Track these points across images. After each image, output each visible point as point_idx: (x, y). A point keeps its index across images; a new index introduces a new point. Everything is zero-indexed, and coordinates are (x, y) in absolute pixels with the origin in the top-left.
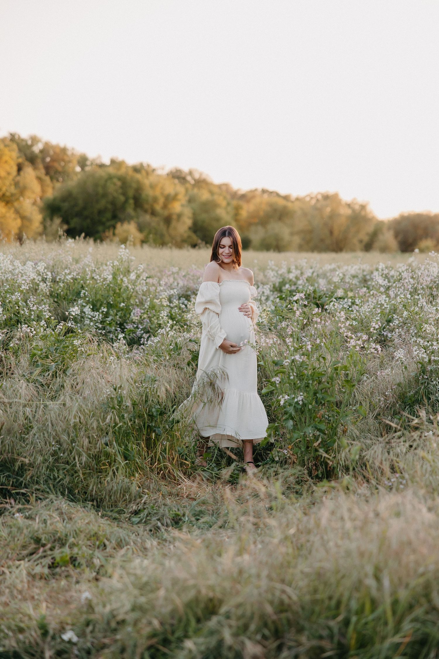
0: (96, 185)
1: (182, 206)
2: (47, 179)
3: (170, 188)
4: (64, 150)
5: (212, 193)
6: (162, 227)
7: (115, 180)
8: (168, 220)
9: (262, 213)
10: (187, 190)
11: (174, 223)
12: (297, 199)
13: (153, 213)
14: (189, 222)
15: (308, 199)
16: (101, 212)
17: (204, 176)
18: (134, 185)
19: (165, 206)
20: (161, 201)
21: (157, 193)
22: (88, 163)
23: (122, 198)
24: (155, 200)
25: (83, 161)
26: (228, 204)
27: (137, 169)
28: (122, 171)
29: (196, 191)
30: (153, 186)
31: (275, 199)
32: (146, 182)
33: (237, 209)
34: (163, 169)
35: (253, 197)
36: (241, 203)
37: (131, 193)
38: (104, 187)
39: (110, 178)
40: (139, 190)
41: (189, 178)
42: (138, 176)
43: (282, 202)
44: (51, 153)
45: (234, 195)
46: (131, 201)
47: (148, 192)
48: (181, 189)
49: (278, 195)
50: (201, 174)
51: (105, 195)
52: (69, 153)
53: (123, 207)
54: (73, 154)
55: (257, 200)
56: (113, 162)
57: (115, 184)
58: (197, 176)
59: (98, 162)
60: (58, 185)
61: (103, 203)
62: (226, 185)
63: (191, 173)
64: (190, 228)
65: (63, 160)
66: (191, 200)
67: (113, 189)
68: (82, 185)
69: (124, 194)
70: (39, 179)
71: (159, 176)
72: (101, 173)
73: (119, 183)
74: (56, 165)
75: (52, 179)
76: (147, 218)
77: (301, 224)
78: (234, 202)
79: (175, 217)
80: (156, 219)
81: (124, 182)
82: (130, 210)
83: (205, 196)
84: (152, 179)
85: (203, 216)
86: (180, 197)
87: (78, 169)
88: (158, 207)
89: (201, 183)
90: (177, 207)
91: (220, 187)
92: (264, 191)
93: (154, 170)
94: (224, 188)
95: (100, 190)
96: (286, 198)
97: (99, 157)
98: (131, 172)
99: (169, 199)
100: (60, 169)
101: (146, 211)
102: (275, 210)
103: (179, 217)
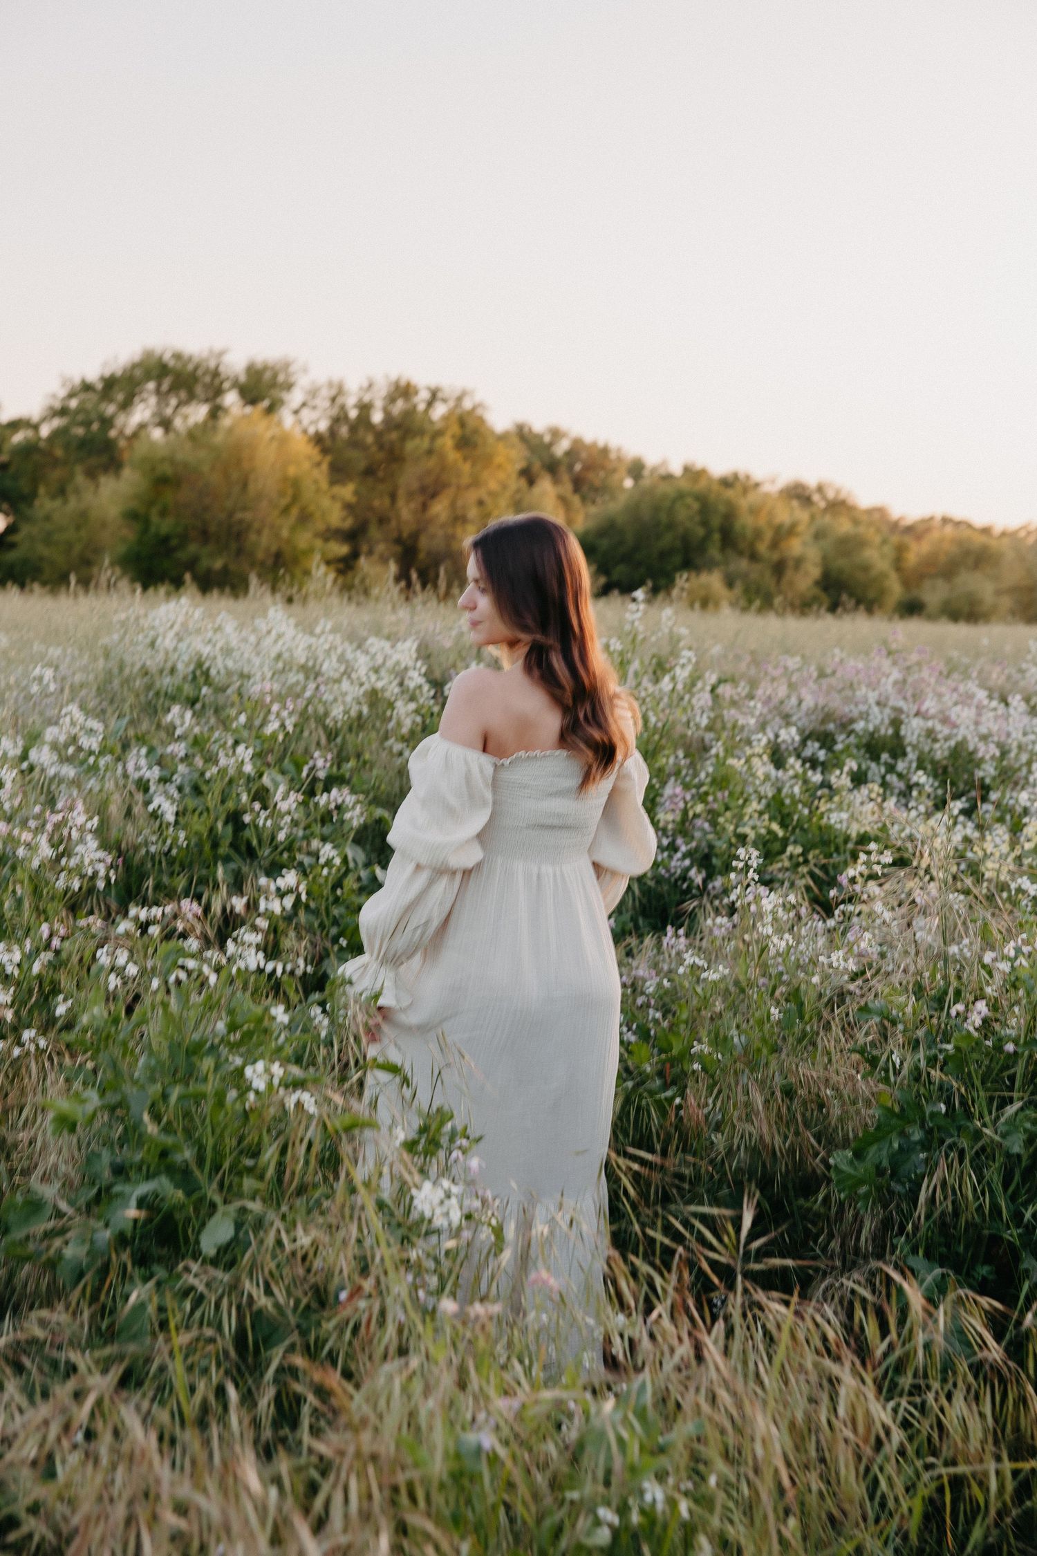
0: (656, 509)
1: (804, 544)
2: (576, 500)
3: (783, 516)
5: (856, 522)
6: (769, 580)
7: (689, 500)
8: (779, 569)
9: (943, 558)
10: (813, 518)
11: (789, 574)
12: (1004, 534)
13: (754, 557)
14: (815, 572)
15: (1022, 534)
16: (664, 555)
17: (842, 496)
18: (722, 508)
19: (775, 545)
20: (768, 535)
21: (762, 521)
22: (646, 473)
23: (701, 532)
24: (758, 534)
25: (636, 469)
26: (884, 542)
27: (727, 483)
28: (702, 484)
29: (827, 519)
30: (754, 511)
31: (967, 533)
32: (744, 503)
33: (901, 550)
34: (773, 481)
35: (928, 530)
36: (908, 539)
37: (716, 522)
38: (671, 511)
39: (681, 496)
40: (730, 516)
41: (816, 498)
42: (730, 494)
43: (981, 539)
44: (584, 455)
45: (895, 526)
46: (717, 536)
47: (745, 522)
48: (803, 516)
49: (969, 526)
50: (838, 492)
51: (671, 526)
52: (613, 456)
53: (702, 546)
54: (619, 459)
55: (935, 535)
56: (687, 469)
57: (689, 507)
58: (831, 495)
59: (662, 472)
60: (593, 510)
61: (667, 540)
62: (880, 511)
63: (820, 489)
64: (817, 583)
65: (603, 467)
66: (819, 535)
67: (686, 514)
68: (634, 509)
69: (705, 523)
70: (563, 499)
71: (767, 495)
72: (665, 488)
73: (696, 506)
74: (591, 476)
75: (584, 499)
76: (743, 564)
77: (1013, 575)
78: (895, 539)
79: (791, 563)
80: (757, 567)
81: (705, 504)
82: (714, 552)
83: (844, 526)
84: (752, 498)
85: (841, 563)
86: (801, 528)
87: (628, 483)
88: (762, 548)
89: (839, 506)
90: (796, 547)
91: (870, 512)
92: (945, 521)
93: (757, 485)
94: (876, 516)
95: (663, 517)
96: (986, 531)
97: (664, 463)
98: (715, 487)
99: (782, 534)
100: (597, 482)
101: (741, 553)
102: (967, 553)
103: (799, 562)
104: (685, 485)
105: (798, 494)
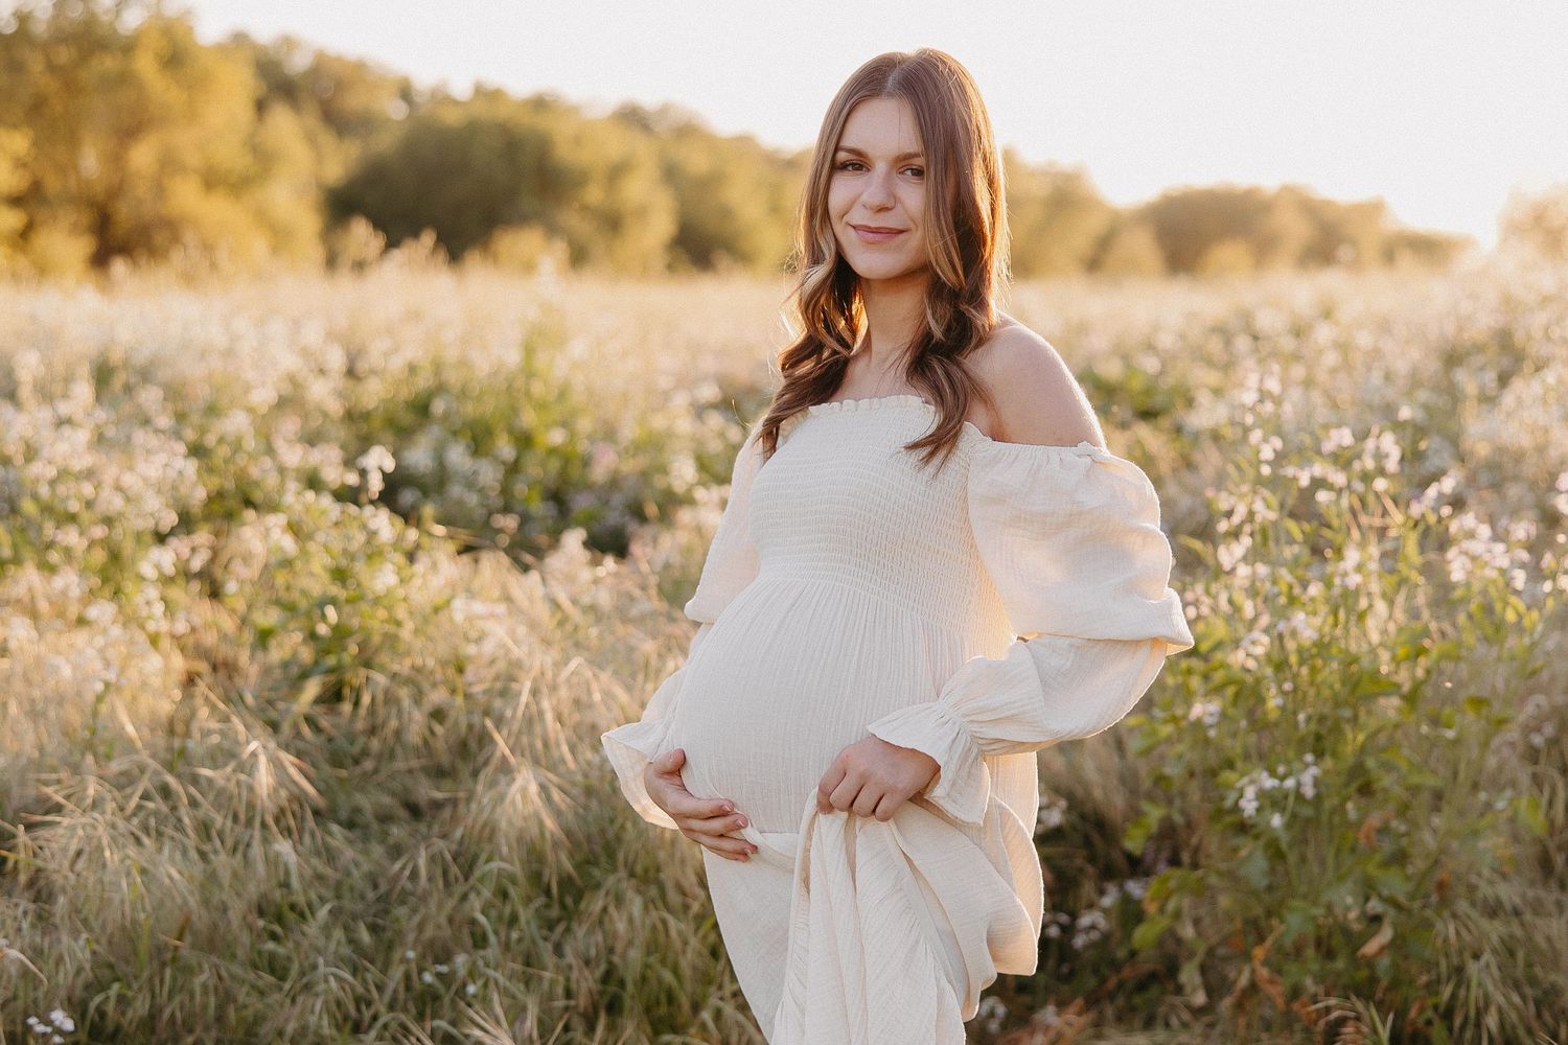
2: (327, 139)
3: (616, 144)
4: (360, 67)
8: (613, 222)
10: (657, 147)
19: (608, 189)
21: (590, 156)
22: (420, 97)
24: (585, 173)
25: (406, 93)
28: (502, 113)
29: (676, 149)
30: (578, 140)
32: (563, 132)
33: (774, 190)
40: (550, 151)
41: (657, 124)
42: (544, 123)
46: (533, 179)
48: (641, 145)
50: (686, 115)
52: (372, 74)
56: (477, 90)
58: (677, 118)
59: (443, 96)
60: (354, 147)
62: (746, 140)
63: (659, 113)
64: (672, 240)
65: (361, 85)
66: (670, 173)
69: (511, 166)
70: (311, 139)
75: (337, 134)
79: (629, 213)
82: (527, 198)
83: (697, 162)
87: (397, 109)
89: (688, 131)
90: (633, 192)
91: (732, 141)
93: (573, 110)
94: (742, 146)
103: (642, 212)
104: (482, 111)
105: (632, 118)
